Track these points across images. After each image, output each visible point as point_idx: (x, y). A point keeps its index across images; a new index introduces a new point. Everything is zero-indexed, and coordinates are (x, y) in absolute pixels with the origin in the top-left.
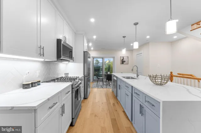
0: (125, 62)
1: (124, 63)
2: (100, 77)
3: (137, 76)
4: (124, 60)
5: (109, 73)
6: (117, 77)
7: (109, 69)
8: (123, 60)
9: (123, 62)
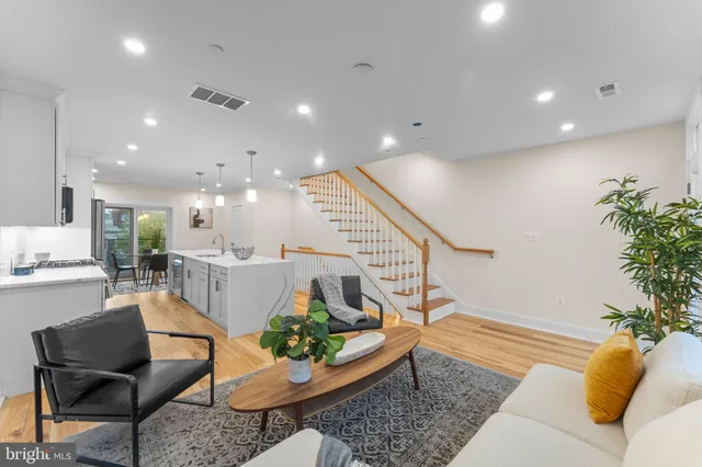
0: (202, 221)
1: (201, 225)
2: (123, 264)
3: (223, 252)
4: (201, 218)
5: (155, 252)
6: (183, 258)
7: (157, 239)
8: (197, 216)
9: (197, 222)
